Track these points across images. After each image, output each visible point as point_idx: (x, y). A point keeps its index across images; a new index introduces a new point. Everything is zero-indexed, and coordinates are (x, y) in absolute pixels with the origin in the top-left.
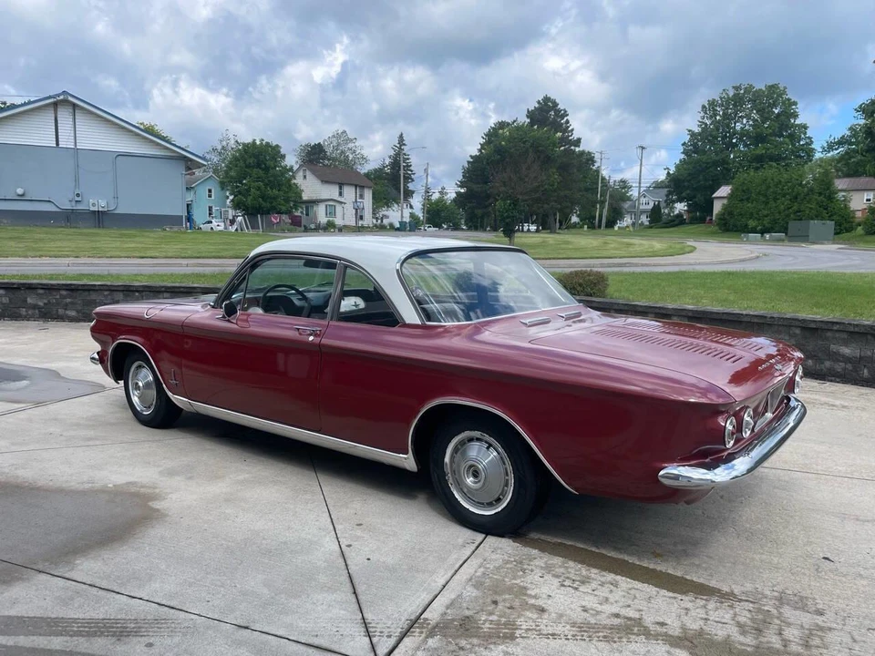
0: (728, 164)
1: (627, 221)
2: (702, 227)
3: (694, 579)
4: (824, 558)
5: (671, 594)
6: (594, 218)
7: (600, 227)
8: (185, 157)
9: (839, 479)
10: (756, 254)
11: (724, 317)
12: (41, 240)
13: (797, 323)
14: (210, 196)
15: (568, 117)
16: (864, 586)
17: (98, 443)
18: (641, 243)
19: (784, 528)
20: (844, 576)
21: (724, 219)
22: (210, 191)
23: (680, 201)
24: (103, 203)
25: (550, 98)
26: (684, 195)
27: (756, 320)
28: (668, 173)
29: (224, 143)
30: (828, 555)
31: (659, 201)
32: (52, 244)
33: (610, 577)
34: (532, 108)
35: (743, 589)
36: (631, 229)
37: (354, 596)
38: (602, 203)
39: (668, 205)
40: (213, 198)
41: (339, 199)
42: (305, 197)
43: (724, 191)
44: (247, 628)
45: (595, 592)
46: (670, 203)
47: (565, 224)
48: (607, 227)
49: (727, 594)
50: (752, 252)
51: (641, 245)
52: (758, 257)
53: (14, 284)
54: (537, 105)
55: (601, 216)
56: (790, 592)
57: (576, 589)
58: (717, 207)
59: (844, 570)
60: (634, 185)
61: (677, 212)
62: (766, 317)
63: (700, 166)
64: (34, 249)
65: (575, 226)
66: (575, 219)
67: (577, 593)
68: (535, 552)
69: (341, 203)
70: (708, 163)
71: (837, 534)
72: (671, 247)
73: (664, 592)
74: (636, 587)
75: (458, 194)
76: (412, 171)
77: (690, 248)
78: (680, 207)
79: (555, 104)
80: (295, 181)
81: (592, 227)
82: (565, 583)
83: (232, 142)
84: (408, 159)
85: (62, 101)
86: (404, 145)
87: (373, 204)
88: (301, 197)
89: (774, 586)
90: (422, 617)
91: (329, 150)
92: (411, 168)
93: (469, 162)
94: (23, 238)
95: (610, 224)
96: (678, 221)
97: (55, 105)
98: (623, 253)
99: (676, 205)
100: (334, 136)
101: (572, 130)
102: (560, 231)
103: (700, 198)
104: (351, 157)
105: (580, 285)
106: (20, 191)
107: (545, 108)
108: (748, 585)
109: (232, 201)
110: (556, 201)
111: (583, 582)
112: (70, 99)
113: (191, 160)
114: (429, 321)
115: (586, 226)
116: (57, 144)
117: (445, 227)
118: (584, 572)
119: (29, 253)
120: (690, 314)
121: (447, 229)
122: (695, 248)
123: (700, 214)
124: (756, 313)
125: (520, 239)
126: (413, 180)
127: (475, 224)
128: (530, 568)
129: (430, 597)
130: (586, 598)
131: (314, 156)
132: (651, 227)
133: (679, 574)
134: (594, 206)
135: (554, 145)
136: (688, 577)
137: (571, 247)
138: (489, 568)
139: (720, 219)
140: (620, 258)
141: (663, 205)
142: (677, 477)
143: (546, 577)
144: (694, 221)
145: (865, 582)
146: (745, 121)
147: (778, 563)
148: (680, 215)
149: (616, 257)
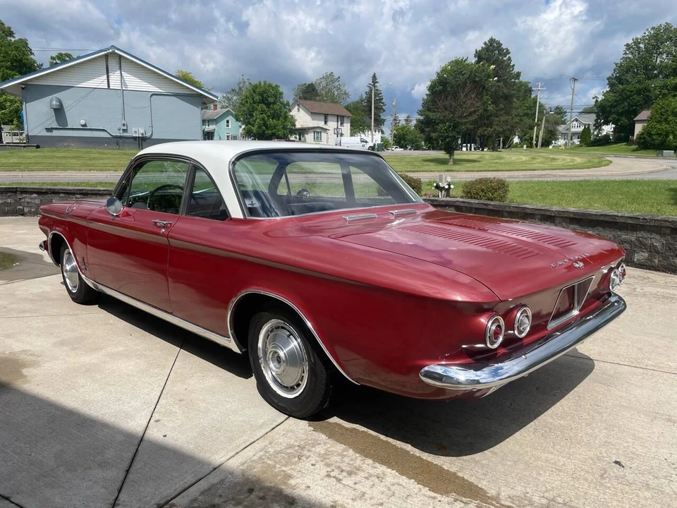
0: (649, 91)
1: (561, 142)
2: (623, 146)
3: (466, 478)
4: (617, 462)
5: (433, 494)
6: (532, 139)
7: (537, 146)
8: (201, 95)
9: (665, 376)
10: (665, 167)
11: (601, 218)
12: (94, 158)
13: (667, 224)
14: (228, 126)
15: (510, 55)
16: (646, 499)
17: (29, 314)
18: (566, 159)
19: (587, 424)
20: (630, 484)
21: (644, 138)
22: (228, 122)
23: (607, 123)
24: (142, 131)
25: (495, 40)
26: (610, 118)
27: (630, 221)
28: (597, 101)
29: (241, 85)
30: (621, 460)
31: (589, 124)
32: (101, 161)
33: (381, 469)
34: (479, 49)
35: (512, 493)
36: (563, 147)
37: (124, 474)
38: (538, 125)
39: (597, 128)
40: (230, 127)
41: (325, 127)
42: (298, 126)
43: (645, 114)
44: (7, 499)
45: (357, 486)
46: (598, 126)
47: (507, 144)
48: (542, 146)
49: (492, 498)
50: (661, 165)
51: (564, 160)
52: (666, 169)
53: (43, 189)
54: (484, 46)
55: (537, 137)
56: (560, 500)
57: (339, 480)
58: (638, 128)
59: (630, 477)
60: (568, 111)
61: (604, 133)
62: (639, 219)
63: (625, 94)
64: (87, 165)
65: (516, 146)
66: (516, 140)
67: (339, 485)
68: (323, 437)
69: (326, 129)
70: (631, 92)
71: (641, 435)
72: (589, 161)
73: (426, 490)
74: (401, 482)
75: (418, 121)
76: (383, 103)
77: (607, 162)
78: (608, 129)
79: (499, 44)
80: (291, 113)
81: (530, 146)
82: (332, 474)
83: (247, 84)
84: (381, 94)
85: (110, 53)
86: (377, 82)
87: (351, 130)
88: (295, 126)
89: (547, 491)
90: (172, 502)
91: (319, 89)
92: (383, 101)
93: (427, 95)
94: (82, 157)
95: (546, 143)
96: (604, 142)
97: (106, 56)
98: (547, 166)
99: (603, 127)
100: (323, 77)
101: (514, 65)
102: (503, 150)
103: (624, 120)
104: (336, 93)
105: (483, 191)
106: (83, 122)
107: (491, 48)
108: (519, 488)
109: (244, 129)
110: (497, 125)
111: (350, 473)
112: (116, 51)
113: (206, 97)
114: (252, 216)
115: (525, 146)
116: (109, 86)
117: (409, 147)
118: (358, 462)
119: (82, 168)
120: (572, 216)
121: (410, 149)
122: (611, 162)
123: (623, 135)
124: (631, 215)
125: (457, 155)
126: (384, 111)
127: (432, 145)
128: (308, 454)
129: (194, 481)
130: (344, 492)
131: (309, 93)
132: (581, 146)
133: (453, 469)
134: (532, 128)
135: (489, 76)
136: (460, 474)
137: (502, 161)
138: (268, 452)
139: (640, 138)
140: (543, 170)
141: (592, 128)
142: (440, 378)
143: (317, 466)
144: (618, 140)
145: (648, 494)
146: (664, 56)
147: (564, 465)
148: (607, 136)
149: (538, 170)
